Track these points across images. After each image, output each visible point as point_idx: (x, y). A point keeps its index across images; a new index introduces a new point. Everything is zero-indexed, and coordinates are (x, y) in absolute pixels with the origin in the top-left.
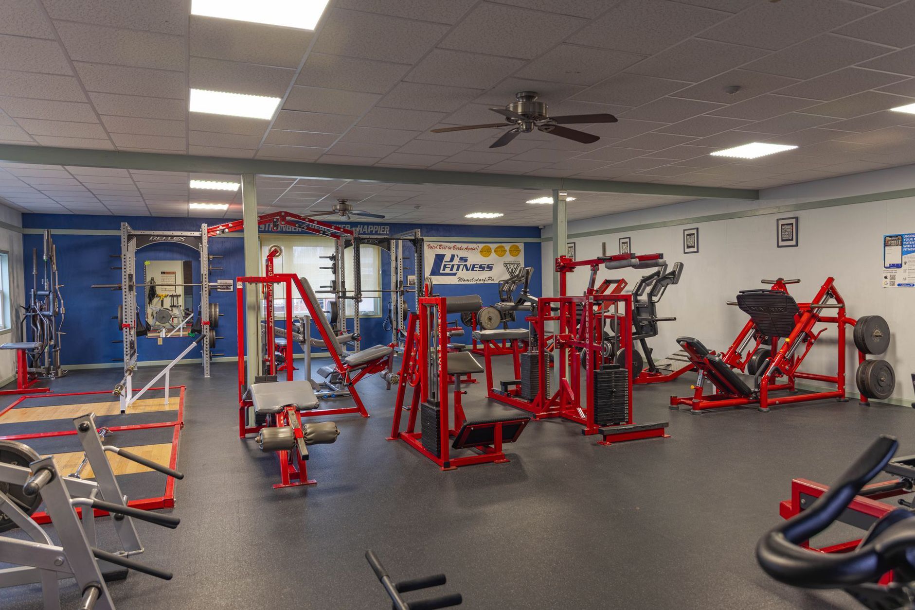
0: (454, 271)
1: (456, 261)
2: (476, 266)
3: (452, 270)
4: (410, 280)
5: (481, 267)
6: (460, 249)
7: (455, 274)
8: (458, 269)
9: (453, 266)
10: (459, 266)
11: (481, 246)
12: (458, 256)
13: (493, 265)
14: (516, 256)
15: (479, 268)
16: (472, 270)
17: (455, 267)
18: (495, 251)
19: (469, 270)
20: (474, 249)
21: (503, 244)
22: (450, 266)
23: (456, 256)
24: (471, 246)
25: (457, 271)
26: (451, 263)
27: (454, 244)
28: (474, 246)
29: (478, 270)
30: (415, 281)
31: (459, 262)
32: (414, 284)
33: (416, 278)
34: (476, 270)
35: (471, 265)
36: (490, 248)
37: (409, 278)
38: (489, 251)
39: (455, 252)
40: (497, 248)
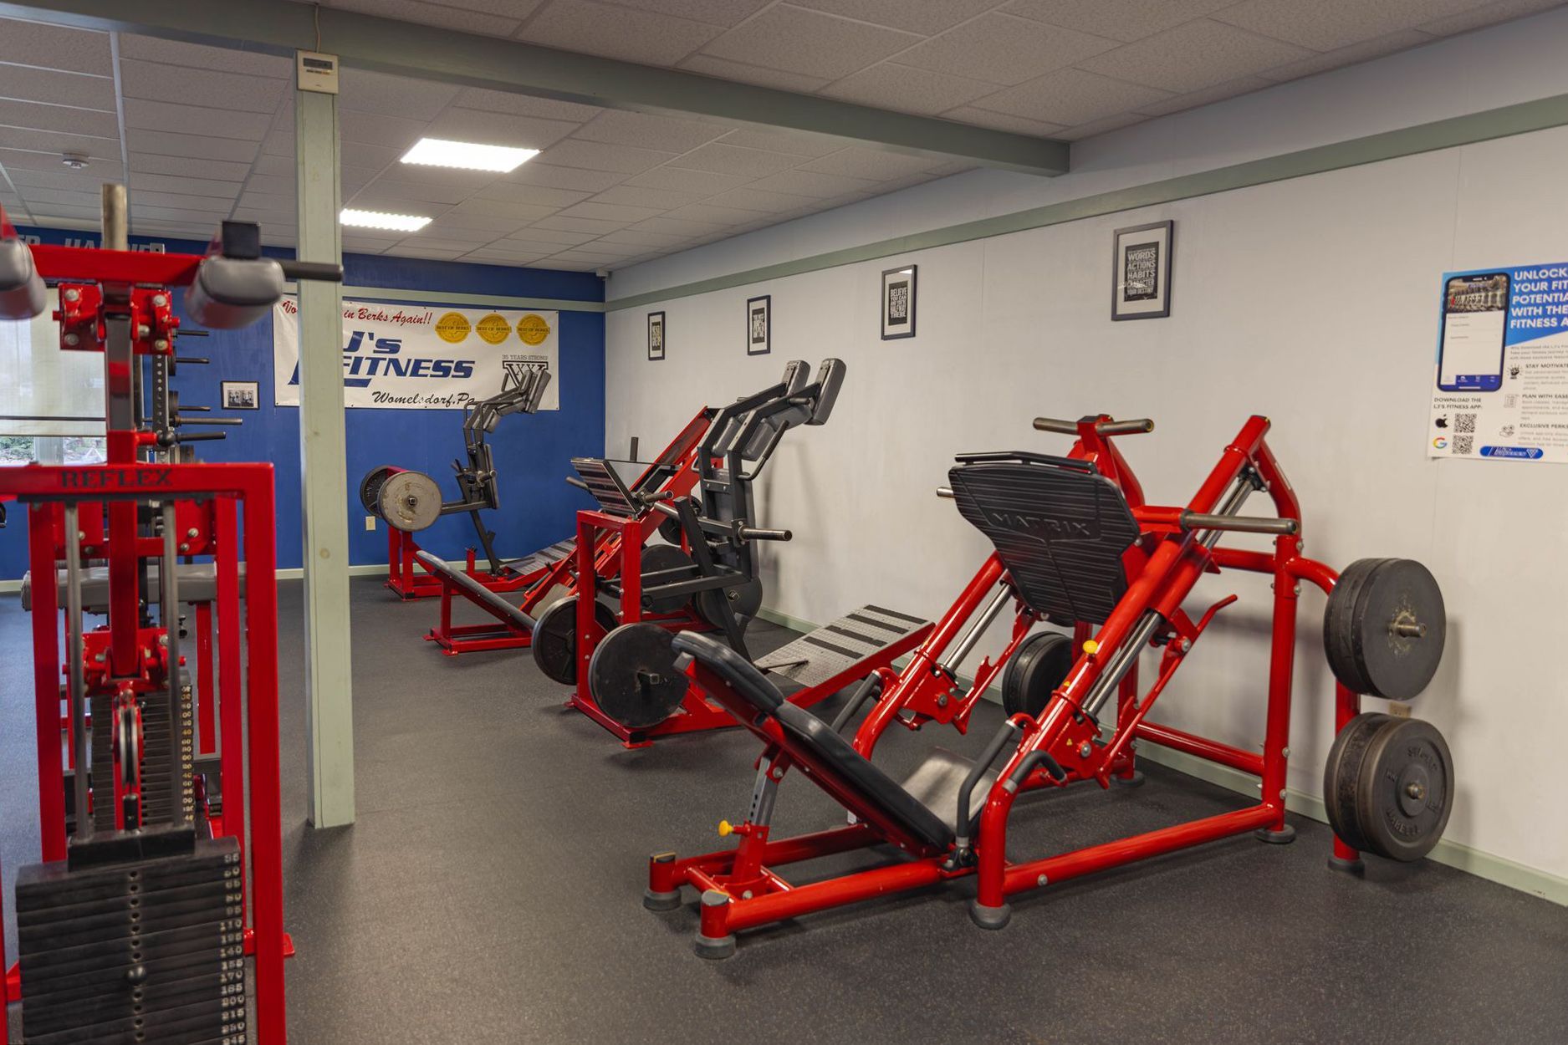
0: (363, 373)
1: (367, 349)
2: (423, 364)
3: (355, 370)
4: (230, 393)
5: (438, 366)
6: (379, 317)
7: (364, 383)
8: (372, 371)
9: (358, 361)
10: (375, 363)
11: (439, 313)
12: (371, 336)
13: (473, 362)
14: (537, 343)
15: (434, 370)
16: (411, 375)
17: (365, 365)
18: (479, 329)
19: (404, 374)
20: (420, 321)
21: (499, 313)
22: (351, 362)
23: (366, 338)
24: (409, 311)
25: (368, 374)
26: (353, 354)
27: (358, 306)
28: (420, 312)
29: (432, 376)
30: (247, 397)
31: (375, 352)
32: (247, 404)
33: (250, 389)
34: (426, 376)
35: (409, 361)
36: (466, 321)
37: (227, 387)
38: (462, 327)
39: (365, 326)
40: (483, 321)
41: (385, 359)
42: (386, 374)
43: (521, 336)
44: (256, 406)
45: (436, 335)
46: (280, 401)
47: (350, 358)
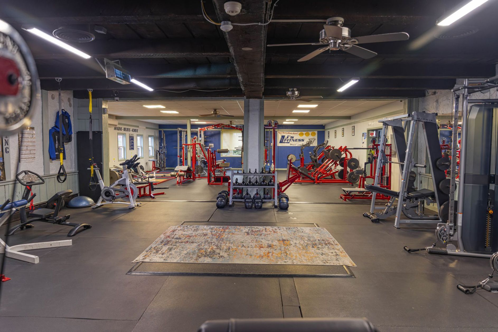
0: (289, 141)
1: (289, 138)
2: (297, 140)
3: (288, 141)
5: (299, 140)
6: (291, 133)
7: (289, 143)
8: (290, 141)
9: (288, 140)
10: (290, 140)
11: (299, 132)
13: (304, 139)
14: (314, 136)
16: (295, 141)
17: (289, 140)
18: (305, 134)
20: (297, 134)
21: (308, 132)
23: (289, 136)
24: (295, 132)
26: (287, 139)
27: (288, 132)
28: (297, 132)
35: (295, 139)
38: (303, 134)
39: (289, 135)
41: (292, 139)
42: (292, 141)
43: (311, 135)
45: (299, 135)
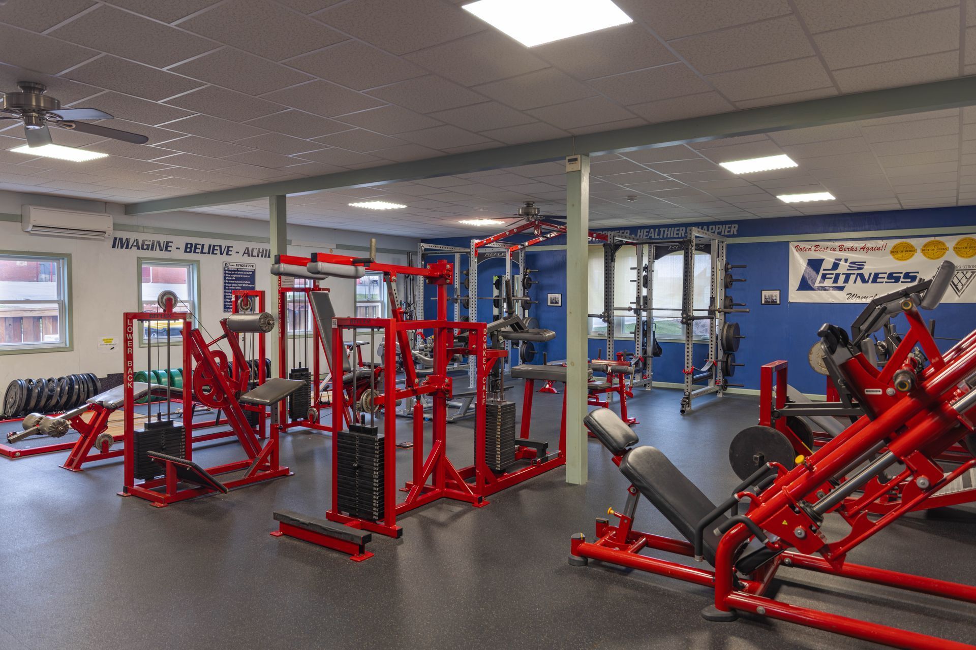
0: (840, 283)
1: (843, 268)
2: (880, 276)
3: (836, 281)
4: (765, 296)
5: (891, 276)
6: (851, 249)
7: (841, 288)
8: (846, 281)
9: (837, 276)
10: (848, 277)
11: (892, 243)
12: (846, 261)
13: (918, 273)
14: (970, 257)
15: (888, 278)
16: (872, 282)
17: (842, 278)
18: (923, 251)
19: (867, 282)
20: (879, 249)
21: (938, 238)
22: (833, 276)
23: (842, 263)
24: (870, 244)
25: (844, 283)
26: (835, 272)
27: (837, 244)
28: (880, 243)
29: (886, 282)
30: (774, 298)
31: (848, 270)
32: (774, 302)
33: (776, 294)
34: (882, 282)
35: (871, 274)
36: (912, 247)
37: (764, 293)
38: (911, 250)
39: (843, 255)
40: (925, 246)
41: (854, 274)
42: (855, 282)
43: (957, 253)
44: (778, 302)
45: (891, 257)
46: (791, 300)
47: (833, 274)
